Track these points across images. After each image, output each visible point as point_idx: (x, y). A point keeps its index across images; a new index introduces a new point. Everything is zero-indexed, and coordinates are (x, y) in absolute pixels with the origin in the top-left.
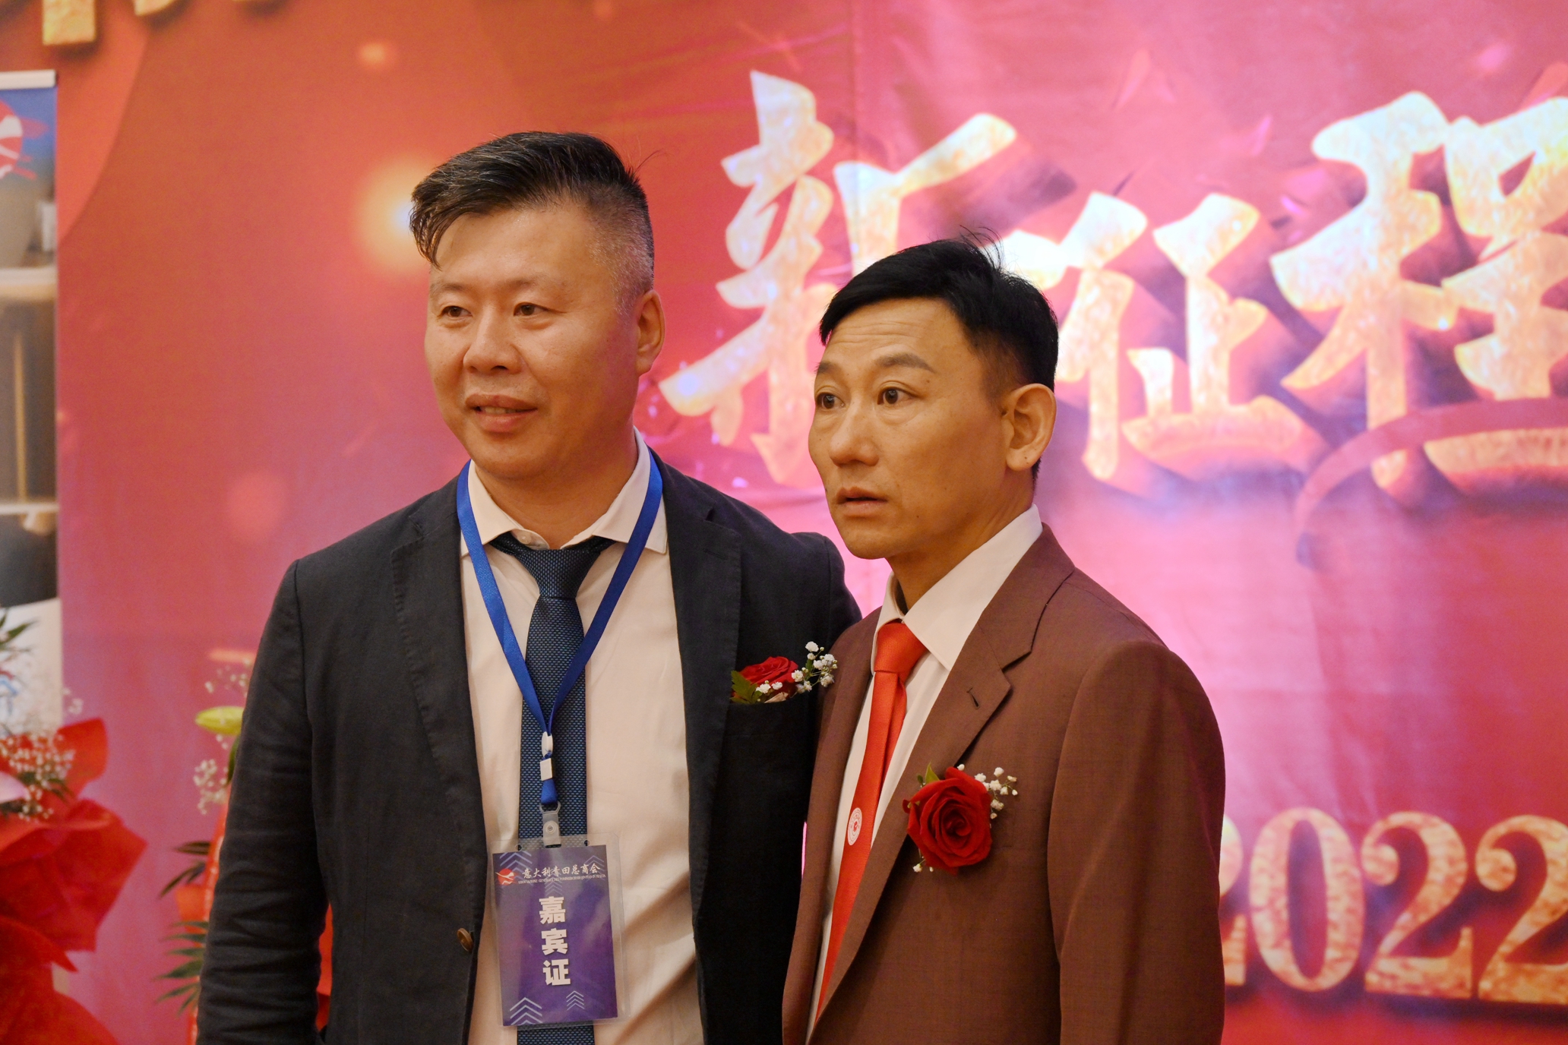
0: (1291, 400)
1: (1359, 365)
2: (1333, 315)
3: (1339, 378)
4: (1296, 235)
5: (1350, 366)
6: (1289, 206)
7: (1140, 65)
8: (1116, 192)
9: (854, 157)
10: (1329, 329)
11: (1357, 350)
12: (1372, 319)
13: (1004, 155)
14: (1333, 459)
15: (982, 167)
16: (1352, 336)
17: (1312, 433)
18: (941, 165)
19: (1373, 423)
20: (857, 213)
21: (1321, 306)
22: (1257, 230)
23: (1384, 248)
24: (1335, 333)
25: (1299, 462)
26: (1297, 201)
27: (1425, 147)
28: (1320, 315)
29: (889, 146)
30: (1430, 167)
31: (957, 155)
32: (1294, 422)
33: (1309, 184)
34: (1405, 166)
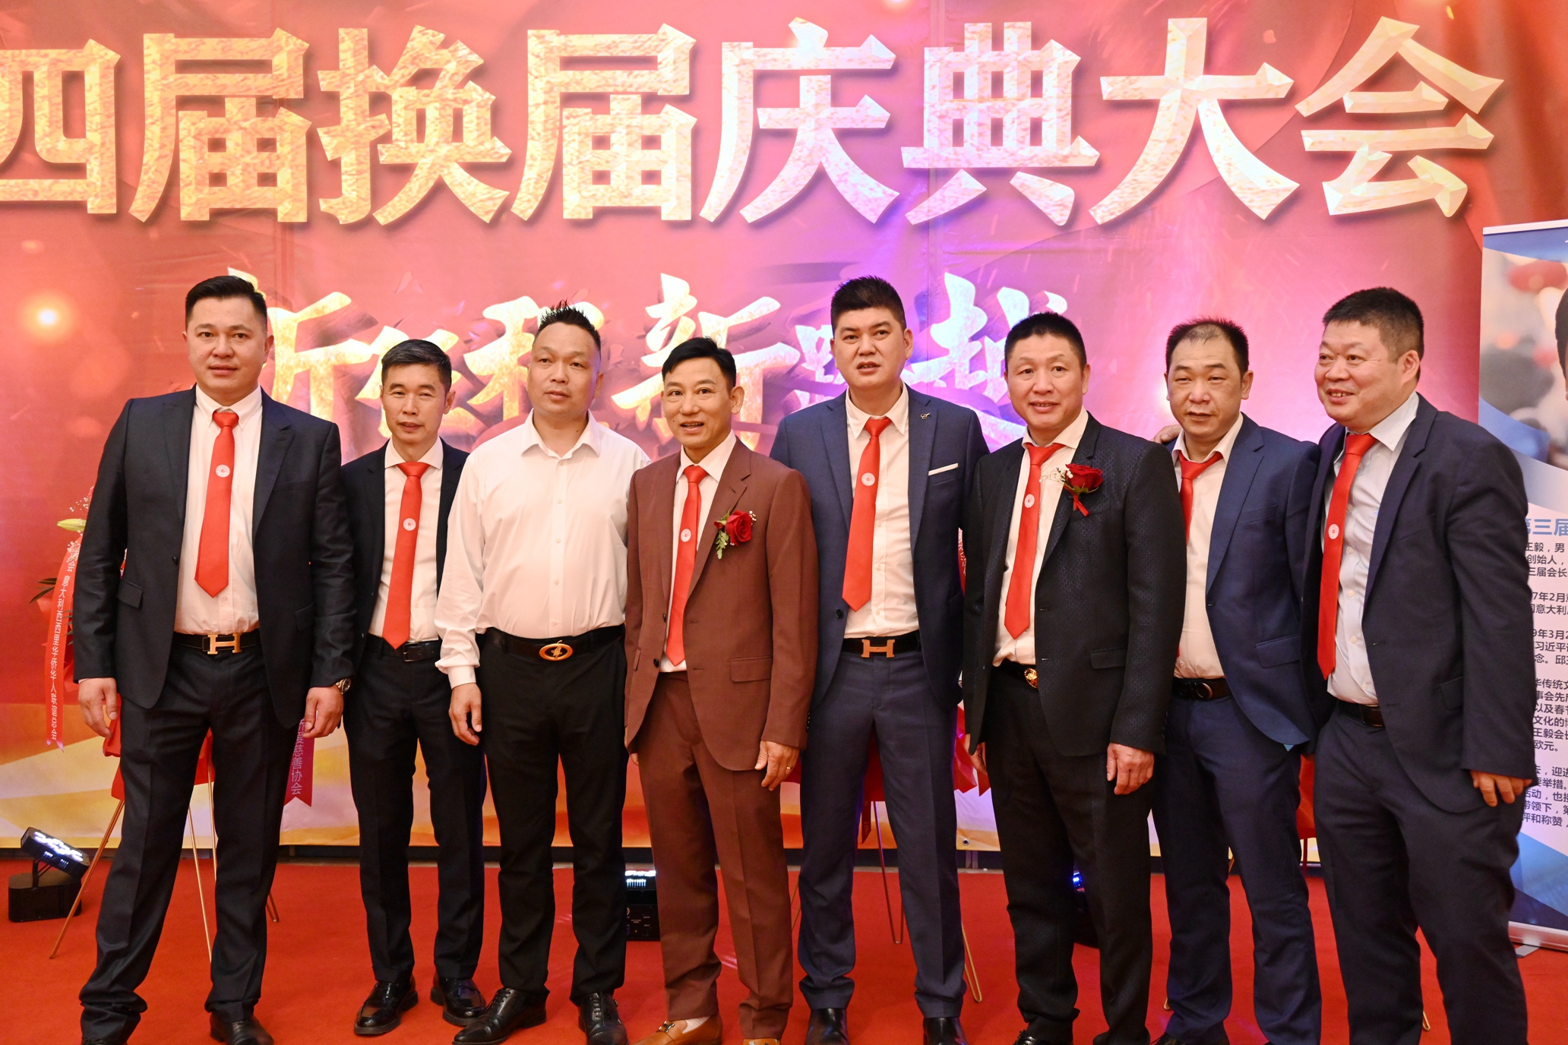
0: (471, 409)
1: (501, 396)
2: (490, 377)
3: (492, 400)
4: (475, 346)
5: (495, 397)
6: (472, 335)
7: (407, 277)
8: (395, 326)
9: (276, 306)
10: (488, 383)
11: (500, 391)
12: (506, 379)
13: (346, 309)
14: (488, 431)
15: (335, 312)
16: (497, 386)
17: (478, 421)
18: (317, 311)
19: (505, 419)
20: (277, 328)
21: (485, 374)
22: (458, 343)
23: (511, 354)
24: (490, 384)
25: (474, 433)
26: (475, 334)
27: (530, 316)
28: (484, 377)
29: (293, 301)
30: (532, 324)
31: (323, 308)
32: (472, 417)
33: (480, 327)
34: (521, 323)
